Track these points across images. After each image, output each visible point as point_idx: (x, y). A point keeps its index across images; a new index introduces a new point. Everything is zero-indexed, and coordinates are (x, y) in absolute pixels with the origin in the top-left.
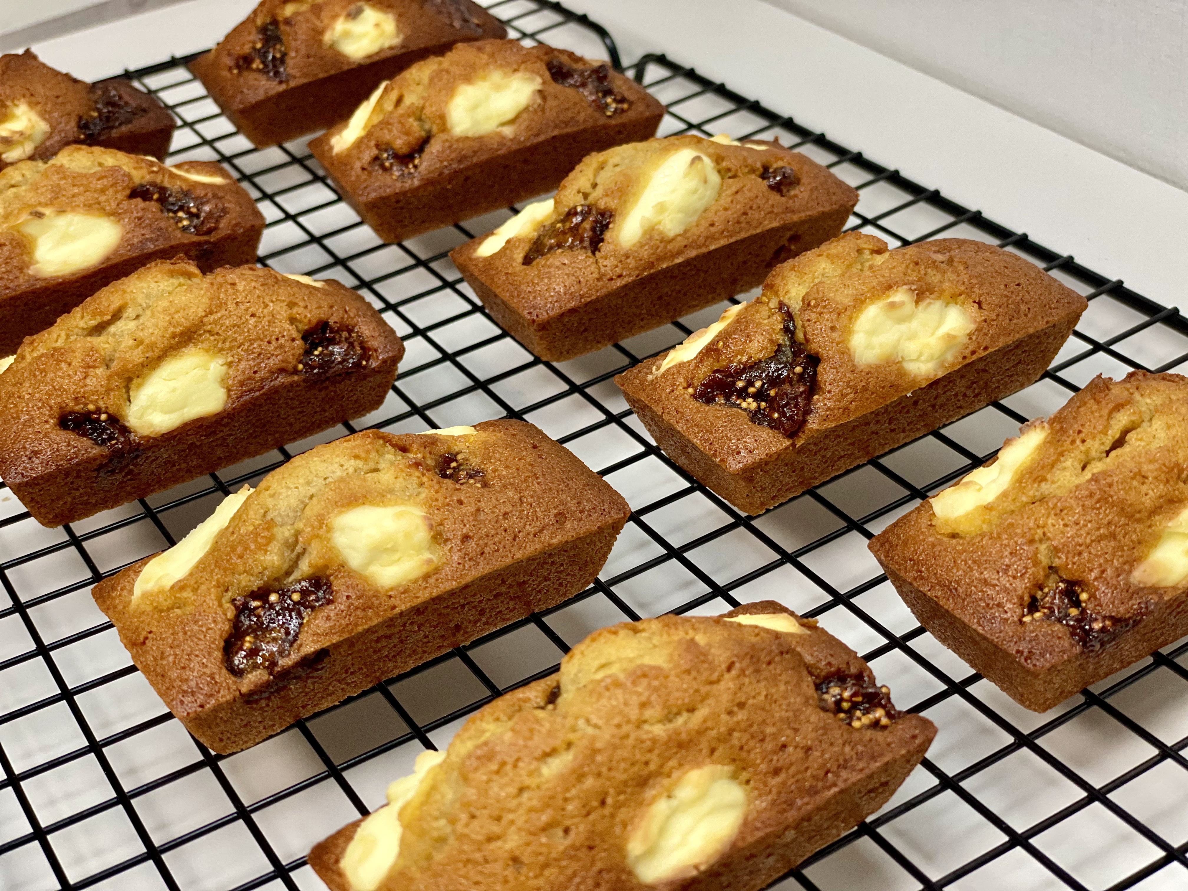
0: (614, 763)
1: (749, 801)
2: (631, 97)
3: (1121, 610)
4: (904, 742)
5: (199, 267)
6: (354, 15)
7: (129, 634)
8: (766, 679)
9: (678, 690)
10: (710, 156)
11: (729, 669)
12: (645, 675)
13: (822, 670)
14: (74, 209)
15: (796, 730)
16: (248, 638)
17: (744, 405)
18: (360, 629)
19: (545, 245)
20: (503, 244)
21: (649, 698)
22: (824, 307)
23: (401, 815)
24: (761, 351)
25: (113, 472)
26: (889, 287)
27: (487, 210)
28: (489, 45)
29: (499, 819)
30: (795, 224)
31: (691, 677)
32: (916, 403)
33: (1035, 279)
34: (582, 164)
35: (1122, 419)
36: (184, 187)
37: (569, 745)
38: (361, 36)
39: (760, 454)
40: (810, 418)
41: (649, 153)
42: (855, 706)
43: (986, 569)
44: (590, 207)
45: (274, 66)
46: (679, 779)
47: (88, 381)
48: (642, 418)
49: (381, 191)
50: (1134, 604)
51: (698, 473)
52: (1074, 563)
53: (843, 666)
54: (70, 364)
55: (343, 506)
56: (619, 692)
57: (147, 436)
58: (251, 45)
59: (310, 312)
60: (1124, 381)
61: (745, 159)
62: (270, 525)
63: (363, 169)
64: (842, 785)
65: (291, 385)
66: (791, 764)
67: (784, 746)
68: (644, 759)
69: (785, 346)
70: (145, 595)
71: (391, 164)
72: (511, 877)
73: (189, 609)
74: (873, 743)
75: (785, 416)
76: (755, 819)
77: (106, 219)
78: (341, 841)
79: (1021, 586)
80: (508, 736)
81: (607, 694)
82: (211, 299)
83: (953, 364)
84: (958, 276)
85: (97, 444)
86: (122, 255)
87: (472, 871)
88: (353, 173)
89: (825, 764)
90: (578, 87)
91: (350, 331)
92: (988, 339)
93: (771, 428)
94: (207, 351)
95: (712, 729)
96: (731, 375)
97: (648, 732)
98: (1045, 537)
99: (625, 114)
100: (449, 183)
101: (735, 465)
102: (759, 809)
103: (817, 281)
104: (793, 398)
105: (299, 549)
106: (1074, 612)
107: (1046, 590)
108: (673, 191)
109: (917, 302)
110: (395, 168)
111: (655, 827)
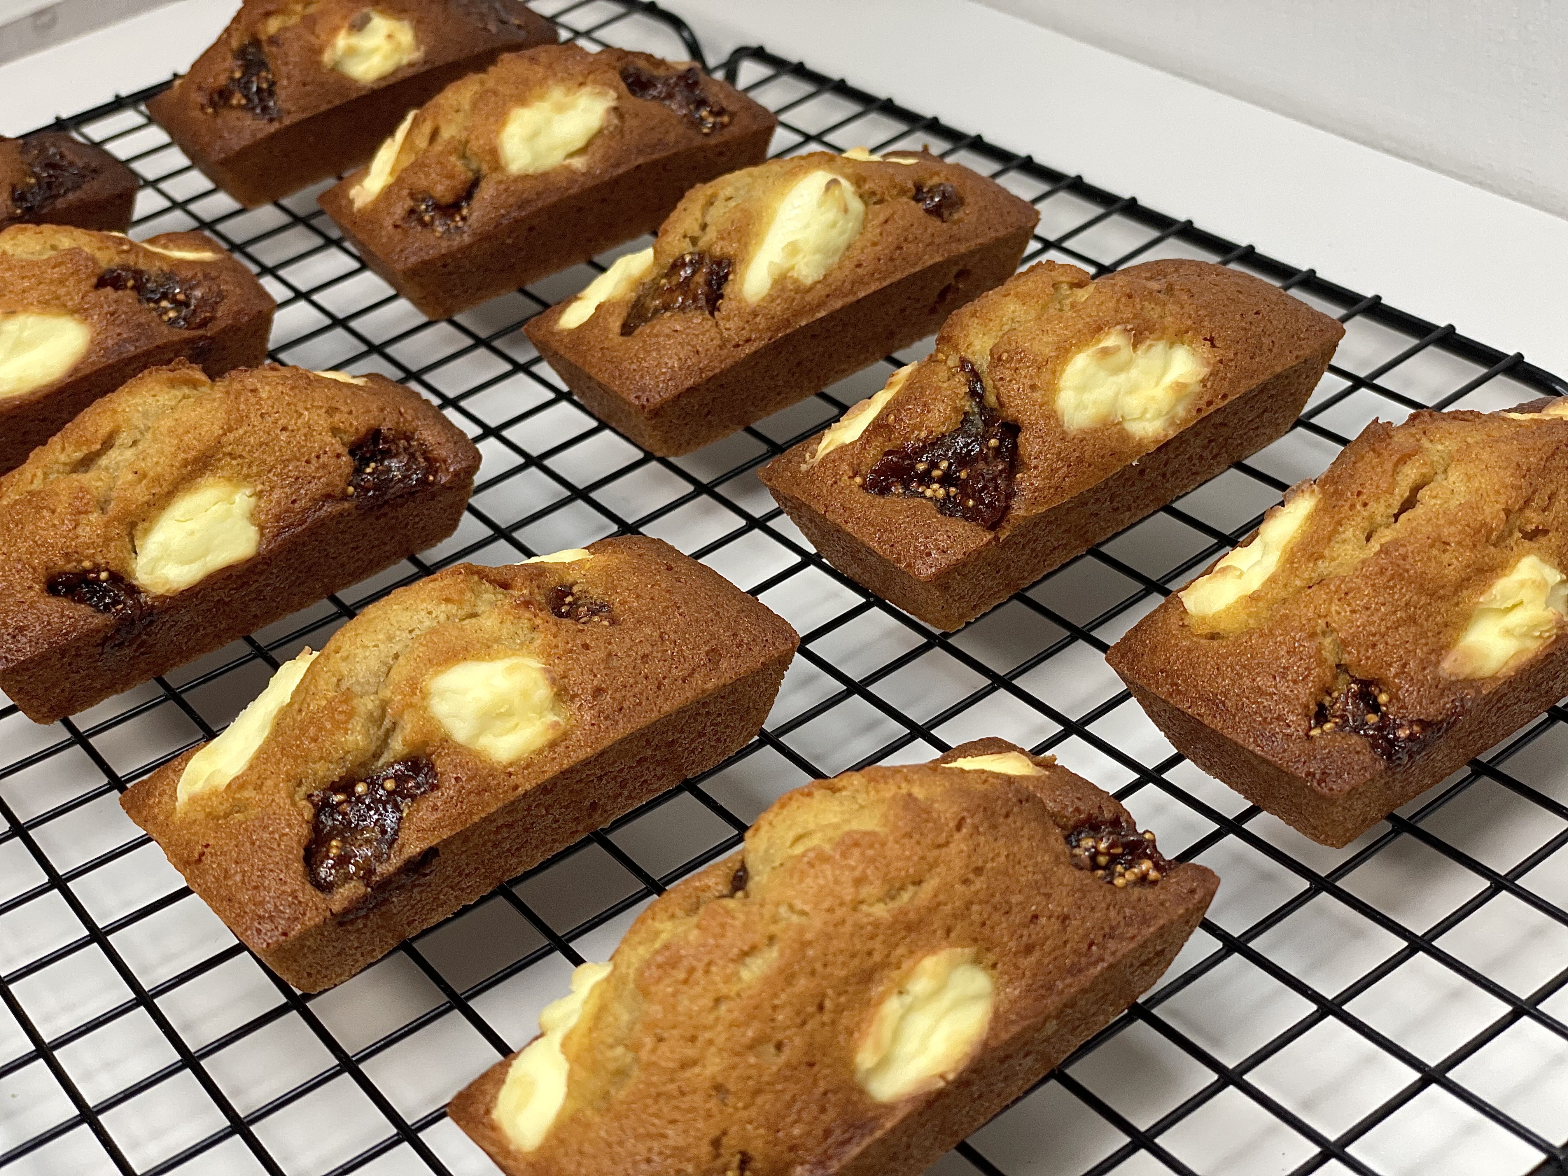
0: (830, 958)
1: (998, 990)
2: (732, 107)
3: (1431, 712)
4: (1180, 899)
5: (205, 370)
6: (359, 26)
7: (179, 851)
8: (1005, 835)
9: (899, 858)
10: (847, 177)
11: (959, 828)
12: (856, 844)
13: (1069, 819)
14: (26, 309)
15: (1048, 896)
16: (334, 843)
17: (929, 493)
18: (476, 819)
19: (648, 309)
20: (592, 311)
21: (864, 872)
22: (1020, 360)
23: (564, 1046)
24: (943, 423)
25: (121, 645)
26: (1098, 329)
27: (559, 267)
28: (543, 53)
29: (693, 1039)
30: (962, 256)
31: (913, 841)
32: (1142, 472)
33: (1276, 304)
34: (684, 201)
35: (1410, 473)
36: (165, 268)
37: (772, 939)
38: (373, 52)
39: (956, 554)
40: (1015, 503)
41: (770, 181)
42: (1114, 860)
43: (1258, 674)
44: (701, 255)
45: (261, 100)
46: (912, 970)
47: (79, 531)
48: (798, 520)
49: (423, 254)
50: (1446, 702)
51: (875, 585)
52: (1368, 658)
53: (1095, 811)
54: (53, 512)
55: (439, 664)
56: (827, 869)
57: (162, 596)
58: (227, 74)
59: (357, 418)
60: (1406, 423)
61: (892, 177)
62: (348, 696)
63: (396, 226)
64: (1110, 959)
65: (341, 515)
66: (1047, 938)
67: (1035, 917)
68: (866, 949)
69: (974, 414)
70: (193, 800)
71: (432, 218)
72: (715, 1111)
73: (253, 812)
74: (1142, 904)
75: (983, 503)
76: (1007, 1011)
77: (68, 318)
78: (489, 1087)
79: (1304, 693)
80: (694, 935)
81: (812, 871)
82: (229, 412)
83: (1186, 421)
84: (1182, 308)
85: (99, 611)
86: (93, 363)
87: (666, 1108)
88: (383, 233)
89: (1088, 935)
90: (664, 99)
91: (409, 438)
92: (1226, 384)
93: (967, 519)
94: (229, 480)
95: (946, 904)
96: (908, 457)
97: (869, 915)
98: (1328, 629)
99: (726, 130)
100: (509, 237)
101: (925, 570)
102: (1012, 998)
103: (1006, 328)
104: (992, 479)
105: (387, 723)
106: (1372, 718)
107: (1336, 694)
108: (807, 226)
109: (1135, 346)
110: (437, 222)
111: (887, 1032)
